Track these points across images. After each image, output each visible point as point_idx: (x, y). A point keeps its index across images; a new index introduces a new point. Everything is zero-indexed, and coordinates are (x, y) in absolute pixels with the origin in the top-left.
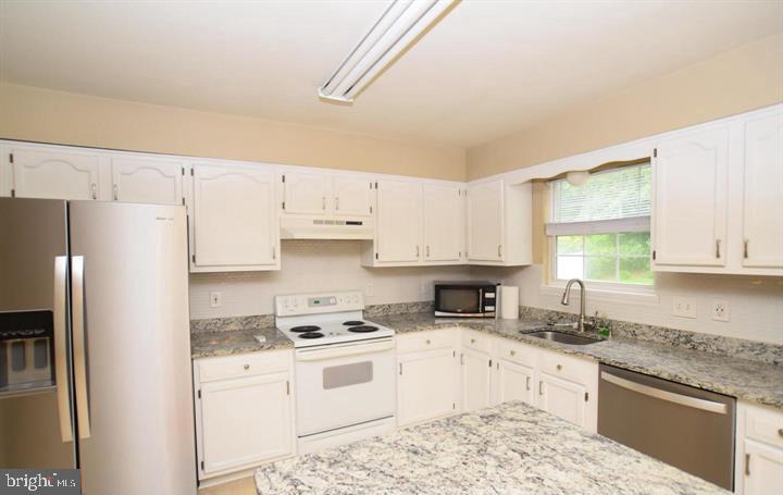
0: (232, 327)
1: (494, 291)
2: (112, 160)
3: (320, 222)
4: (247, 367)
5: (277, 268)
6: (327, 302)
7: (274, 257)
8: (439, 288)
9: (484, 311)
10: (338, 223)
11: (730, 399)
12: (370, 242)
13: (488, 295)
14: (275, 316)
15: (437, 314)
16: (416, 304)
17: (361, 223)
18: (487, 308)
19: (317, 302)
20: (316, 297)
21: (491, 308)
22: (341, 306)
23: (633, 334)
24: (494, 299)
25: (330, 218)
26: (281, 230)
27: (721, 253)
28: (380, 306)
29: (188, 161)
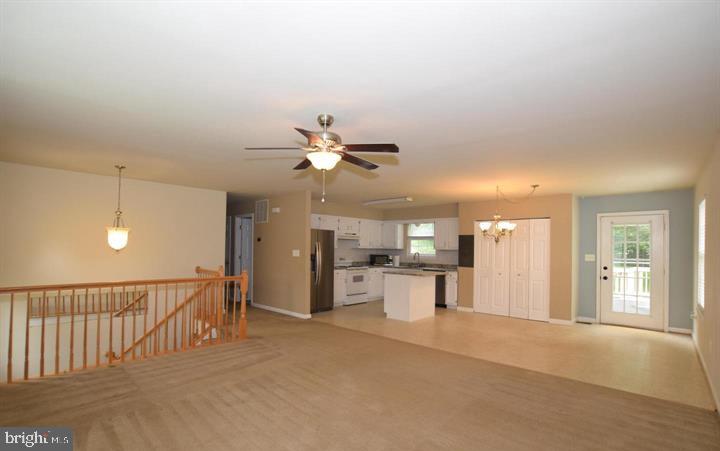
1: (392, 257)
9: (388, 263)
12: (358, 240)
13: (390, 258)
17: (355, 234)
21: (390, 262)
29: (319, 216)
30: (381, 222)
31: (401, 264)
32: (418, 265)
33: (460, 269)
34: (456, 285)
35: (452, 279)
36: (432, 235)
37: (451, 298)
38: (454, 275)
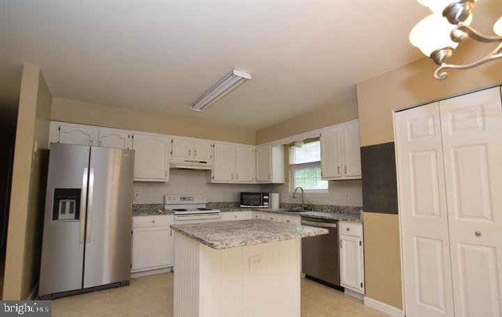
0: (144, 208)
1: (268, 195)
2: (99, 131)
3: (188, 161)
4: (153, 222)
5: (168, 180)
6: (189, 199)
7: (166, 176)
8: (242, 194)
9: (263, 205)
10: (196, 162)
11: (336, 221)
12: (210, 170)
13: (265, 197)
14: (164, 204)
15: (242, 206)
16: (232, 203)
17: (206, 162)
18: (265, 203)
19: (184, 199)
20: (184, 196)
21: (267, 203)
22: (196, 201)
23: (321, 209)
24: (268, 199)
25: (192, 159)
26: (170, 164)
27: (340, 172)
28: (214, 203)
29: (131, 133)
30: (254, 147)
31: (281, 206)
32: (302, 207)
33: (366, 215)
34: (360, 249)
35: (350, 235)
36: (318, 159)
37: (351, 269)
38: (357, 229)
